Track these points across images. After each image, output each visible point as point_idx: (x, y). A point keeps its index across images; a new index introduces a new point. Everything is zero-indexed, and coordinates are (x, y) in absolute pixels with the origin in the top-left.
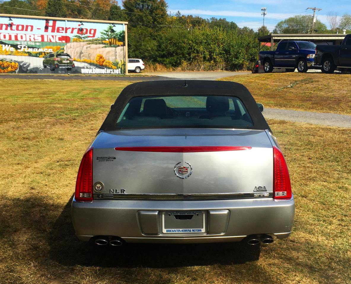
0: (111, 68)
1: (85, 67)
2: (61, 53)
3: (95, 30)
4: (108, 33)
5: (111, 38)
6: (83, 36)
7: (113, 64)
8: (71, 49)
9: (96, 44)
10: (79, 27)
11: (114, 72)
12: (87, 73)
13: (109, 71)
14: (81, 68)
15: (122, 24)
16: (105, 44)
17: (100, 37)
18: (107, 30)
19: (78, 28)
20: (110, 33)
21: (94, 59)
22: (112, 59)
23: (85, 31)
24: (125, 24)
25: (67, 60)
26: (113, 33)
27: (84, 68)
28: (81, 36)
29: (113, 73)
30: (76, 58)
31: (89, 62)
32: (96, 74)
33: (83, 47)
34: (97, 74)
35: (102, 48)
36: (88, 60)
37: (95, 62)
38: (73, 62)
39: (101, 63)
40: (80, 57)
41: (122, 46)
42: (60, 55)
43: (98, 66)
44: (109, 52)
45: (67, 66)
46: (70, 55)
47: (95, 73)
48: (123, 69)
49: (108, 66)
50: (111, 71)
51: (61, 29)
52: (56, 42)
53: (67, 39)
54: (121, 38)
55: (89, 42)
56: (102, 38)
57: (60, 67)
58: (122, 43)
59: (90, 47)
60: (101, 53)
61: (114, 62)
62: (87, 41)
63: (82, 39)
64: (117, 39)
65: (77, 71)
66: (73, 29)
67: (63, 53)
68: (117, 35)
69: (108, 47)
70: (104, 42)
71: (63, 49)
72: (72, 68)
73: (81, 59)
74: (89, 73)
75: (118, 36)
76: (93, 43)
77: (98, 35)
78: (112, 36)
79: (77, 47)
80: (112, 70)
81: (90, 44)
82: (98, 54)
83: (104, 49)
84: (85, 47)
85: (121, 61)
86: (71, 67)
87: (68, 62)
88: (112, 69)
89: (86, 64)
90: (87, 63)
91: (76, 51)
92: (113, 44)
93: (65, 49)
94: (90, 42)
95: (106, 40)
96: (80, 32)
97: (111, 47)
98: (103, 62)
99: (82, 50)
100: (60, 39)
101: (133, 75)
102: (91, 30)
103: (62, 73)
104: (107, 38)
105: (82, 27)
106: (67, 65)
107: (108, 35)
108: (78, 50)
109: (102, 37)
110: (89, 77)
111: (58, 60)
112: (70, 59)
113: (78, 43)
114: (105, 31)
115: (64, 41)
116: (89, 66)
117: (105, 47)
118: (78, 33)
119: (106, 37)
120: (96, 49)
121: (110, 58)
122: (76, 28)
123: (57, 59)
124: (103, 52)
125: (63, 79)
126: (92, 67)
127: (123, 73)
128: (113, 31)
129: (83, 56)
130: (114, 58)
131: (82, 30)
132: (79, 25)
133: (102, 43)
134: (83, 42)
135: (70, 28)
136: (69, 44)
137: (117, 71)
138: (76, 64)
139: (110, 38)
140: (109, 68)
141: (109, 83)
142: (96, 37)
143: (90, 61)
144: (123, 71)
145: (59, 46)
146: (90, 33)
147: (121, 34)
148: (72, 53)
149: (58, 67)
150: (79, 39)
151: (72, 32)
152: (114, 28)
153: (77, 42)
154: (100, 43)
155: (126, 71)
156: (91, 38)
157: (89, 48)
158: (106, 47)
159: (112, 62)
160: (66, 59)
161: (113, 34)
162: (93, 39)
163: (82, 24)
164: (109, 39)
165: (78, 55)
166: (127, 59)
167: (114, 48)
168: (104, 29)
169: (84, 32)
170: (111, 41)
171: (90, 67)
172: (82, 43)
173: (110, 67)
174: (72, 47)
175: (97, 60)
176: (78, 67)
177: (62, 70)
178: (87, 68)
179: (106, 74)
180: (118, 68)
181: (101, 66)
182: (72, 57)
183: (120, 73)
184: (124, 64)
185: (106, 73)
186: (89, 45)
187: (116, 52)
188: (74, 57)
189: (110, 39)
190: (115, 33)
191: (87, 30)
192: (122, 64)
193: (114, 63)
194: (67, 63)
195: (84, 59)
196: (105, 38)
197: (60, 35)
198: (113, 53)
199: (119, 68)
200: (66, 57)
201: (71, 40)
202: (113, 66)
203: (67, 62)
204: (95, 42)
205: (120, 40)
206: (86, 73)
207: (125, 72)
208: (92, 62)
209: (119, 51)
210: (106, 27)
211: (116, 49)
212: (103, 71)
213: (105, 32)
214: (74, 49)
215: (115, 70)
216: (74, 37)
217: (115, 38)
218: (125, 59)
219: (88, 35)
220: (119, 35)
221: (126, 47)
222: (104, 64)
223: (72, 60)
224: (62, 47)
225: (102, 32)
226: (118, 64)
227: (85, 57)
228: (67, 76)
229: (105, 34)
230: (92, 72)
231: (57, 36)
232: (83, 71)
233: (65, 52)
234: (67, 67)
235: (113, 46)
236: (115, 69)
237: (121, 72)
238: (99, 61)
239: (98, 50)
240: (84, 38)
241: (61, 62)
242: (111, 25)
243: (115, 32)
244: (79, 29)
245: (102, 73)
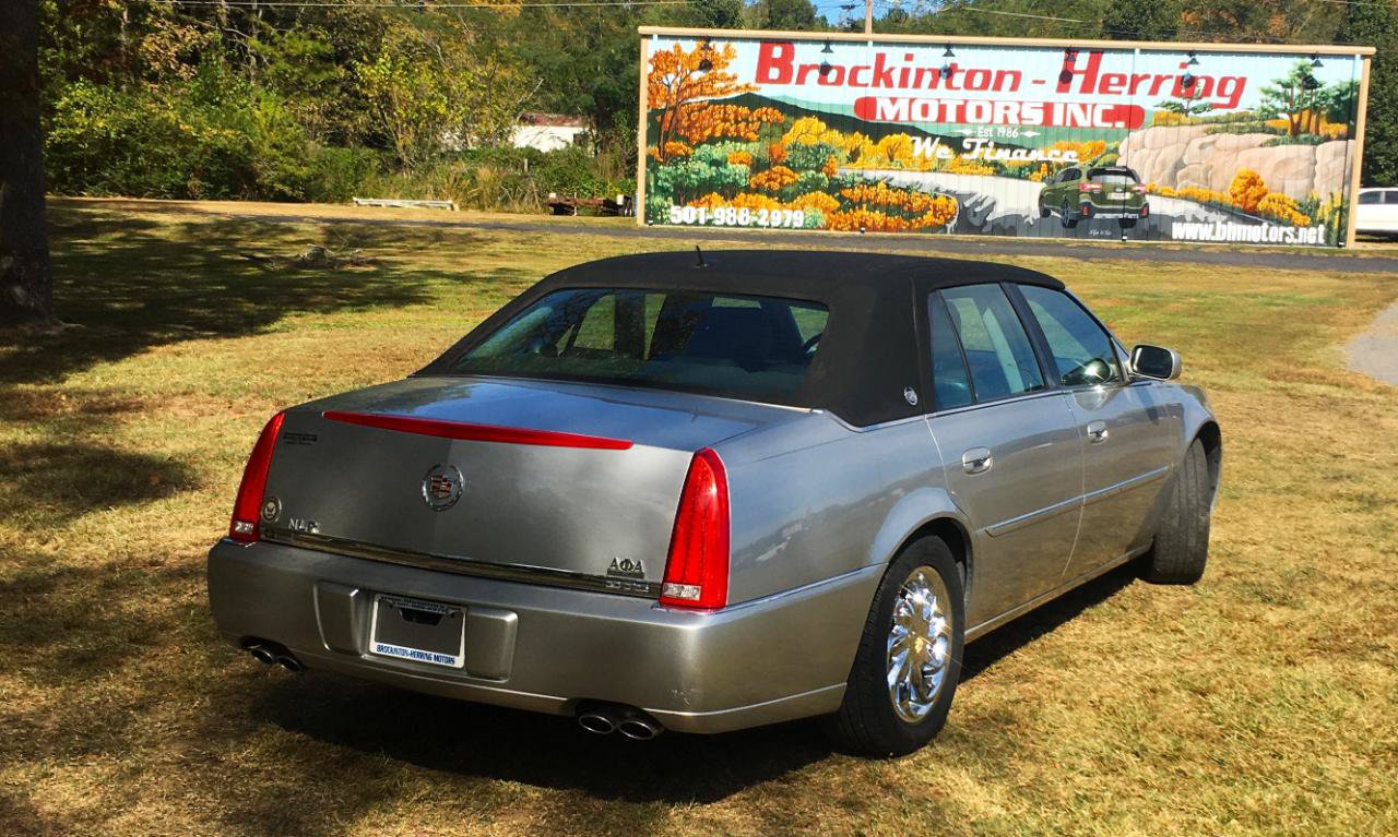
0: (1289, 223)
1: (1189, 218)
2: (1104, 165)
3: (1241, 83)
4: (1289, 90)
5: (1300, 111)
6: (1194, 103)
7: (1298, 208)
8: (1143, 152)
9: (1240, 132)
10: (1183, 72)
11: (1296, 236)
12: (1190, 240)
13: (1276, 233)
14: (1173, 219)
15: (1351, 56)
16: (1273, 131)
17: (1257, 105)
18: (1286, 78)
19: (1178, 78)
20: (1297, 91)
21: (1225, 187)
22: (1294, 189)
23: (1202, 84)
24: (1364, 57)
25: (1126, 189)
26: (1309, 91)
27: (1182, 219)
28: (1184, 102)
29: (1296, 241)
30: (1157, 184)
31: (1205, 199)
32: (1225, 241)
33: (1188, 144)
34: (1231, 242)
35: (1261, 146)
36: (1204, 192)
37: (1228, 200)
38: (1148, 197)
39: (1251, 204)
40: (1173, 179)
41: (1340, 138)
42: (1102, 172)
43: (1236, 215)
44: (1286, 162)
45: (1124, 211)
46: (1137, 171)
47: (1222, 239)
48: (1336, 226)
49: (1278, 213)
50: (1285, 234)
51: (1114, 80)
52: (1093, 126)
53: (1132, 117)
54: (1342, 109)
55: (1212, 126)
56: (1264, 110)
57: (1097, 216)
58: (1342, 128)
59: (1214, 142)
60: (1254, 166)
61: (1301, 197)
62: (1205, 122)
63: (1187, 116)
64: (1323, 113)
65: (1157, 229)
66: (1159, 80)
67: (1113, 164)
68: (1324, 99)
69: (1283, 144)
70: (1269, 123)
71: (1116, 151)
72: (1141, 217)
73: (1175, 189)
74: (1202, 238)
75: (1331, 101)
76: (1226, 130)
77: (1251, 101)
78: (1305, 101)
79: (1166, 145)
80: (1292, 229)
81: (1214, 132)
82: (1243, 169)
83: (1268, 150)
84: (1196, 143)
85: (1332, 197)
86: (1136, 216)
87: (1128, 196)
88: (1292, 225)
89: (1193, 207)
90: (1196, 201)
91: (1161, 157)
92: (1307, 131)
93: (1121, 151)
94: (1218, 126)
95: (1278, 118)
96: (1183, 91)
97: (1298, 142)
98: (1258, 199)
99: (1184, 154)
100: (1108, 116)
101: (1370, 252)
102: (1224, 82)
103: (1100, 237)
104: (1284, 111)
105: (1193, 70)
106: (1121, 207)
107: (1288, 99)
108: (1170, 154)
109: (1265, 105)
110: (1198, 254)
111: (1092, 189)
112: (1136, 188)
113: (1172, 129)
114: (1279, 83)
115: (1120, 124)
116: (1202, 213)
117: (1275, 143)
118: (1176, 92)
119: (1279, 104)
120: (1237, 150)
121: (1287, 182)
122: (1170, 77)
123: (1089, 186)
124: (1262, 160)
126: (1213, 216)
127: (1333, 240)
128: (1310, 83)
129: (1186, 176)
130: (1303, 183)
131: (1191, 82)
132: (1183, 66)
133: (1264, 130)
134: (1192, 124)
135: (1147, 77)
136: (1136, 135)
137: (1312, 236)
138: (1157, 206)
139: (1295, 108)
140: (1280, 222)
142: (1240, 109)
143: (1211, 195)
144: (1334, 236)
145: (1101, 141)
146: (1221, 93)
147: (1342, 94)
148: (1146, 166)
149: (1090, 216)
150: (1177, 115)
151: (1154, 91)
152: (1317, 74)
153: (1167, 125)
154: (1253, 130)
155: (1346, 233)
156: (1222, 112)
157: (1209, 149)
158: (1278, 145)
159: (1295, 202)
160: (1120, 186)
161: (1312, 95)
162: (1229, 114)
163: (1194, 62)
164: (1291, 113)
165: (1167, 171)
166: (1358, 190)
167: (1306, 149)
168: (1277, 77)
169: (1197, 89)
170: (1299, 123)
171: (1206, 218)
172: (1186, 130)
173: (1286, 216)
174: (1147, 143)
175: (1238, 189)
176: (1161, 217)
177: (1103, 224)
178: (1195, 220)
179: (1266, 243)
180: (1315, 224)
181: (1248, 214)
182: (1143, 182)
183: (1321, 241)
184: (1341, 209)
185: (1265, 239)
186: (1211, 138)
187: (1316, 163)
188: (1152, 180)
189: (1295, 112)
190: (1319, 89)
191: (1209, 81)
192: (1335, 206)
193: (1300, 205)
194: (1124, 202)
195: (1186, 187)
196: (1277, 110)
197: (1108, 102)
198: (1303, 165)
199: (1322, 222)
200: (1121, 180)
201: (1149, 119)
202: (1296, 215)
203: (1123, 198)
204: (1237, 124)
205: (1334, 117)
206: (1188, 238)
207: (1341, 237)
208: (1217, 197)
209: (1329, 158)
210: (1285, 68)
211: (1315, 149)
212: (1255, 233)
213: (1280, 89)
214: (1154, 153)
215: (1301, 230)
216: (1160, 109)
217: (1315, 109)
218: (1346, 188)
219: (1214, 98)
220: (1334, 98)
221: (1357, 146)
222: (1261, 206)
223: (1143, 189)
224: (1112, 145)
225: (1266, 88)
226: (1317, 206)
227: (1193, 180)
228: (1121, 246)
229: (1277, 95)
230: (1214, 233)
232: (1178, 231)
233: (1120, 163)
234: (1121, 216)
235: (1305, 139)
236: (1305, 226)
237: (1327, 237)
238: (1243, 195)
239: (1244, 155)
240: (1194, 109)
241: (1101, 197)
242: (1309, 61)
243: (1321, 86)
244: (1180, 80)
245: (1249, 240)
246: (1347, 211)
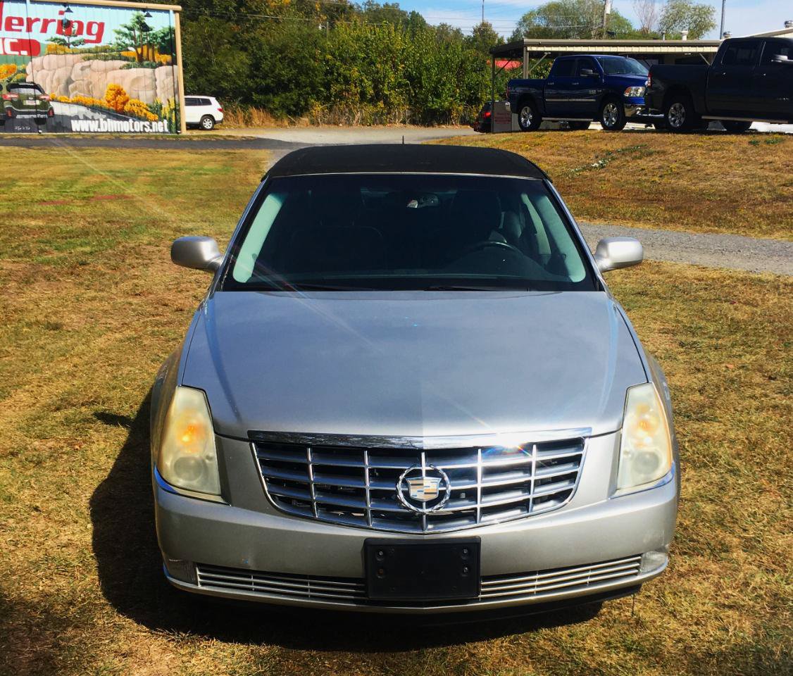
0: (145, 119)
1: (81, 117)
2: (18, 81)
3: (101, 26)
4: (133, 32)
5: (141, 46)
6: (72, 39)
7: (149, 109)
8: (43, 71)
9: (106, 59)
10: (61, 17)
11: (151, 128)
12: (85, 132)
13: (139, 126)
14: (70, 118)
15: (167, 11)
16: (126, 59)
17: (114, 41)
18: (130, 24)
19: (59, 21)
20: (137, 33)
21: (102, 96)
22: (145, 97)
23: (76, 26)
24: (175, 12)
25: (36, 98)
26: (145, 33)
27: (77, 118)
28: (66, 38)
29: (151, 131)
30: (56, 94)
31: (90, 104)
32: (107, 132)
33: (73, 66)
34: (111, 132)
35: (121, 68)
36: (88, 100)
37: (105, 104)
38: (51, 103)
39: (120, 107)
40: (66, 90)
41: (168, 64)
42: (16, 86)
43: (112, 115)
44: (137, 80)
45: (36, 113)
46: (41, 85)
47: (105, 131)
48: (174, 121)
49: (138, 113)
50: (144, 126)
51: (15, 22)
52: (5, 53)
53: (32, 48)
54: (167, 45)
55: (87, 54)
56: (119, 45)
57: (19, 117)
58: (168, 58)
59: (90, 66)
60: (118, 82)
61: (150, 103)
62: (82, 52)
63: (69, 47)
64: (156, 47)
65: (62, 124)
66: (46, 22)
67: (24, 80)
68: (154, 38)
69: (134, 67)
70: (123, 53)
71: (24, 71)
72: (49, 117)
73: (69, 97)
74: (92, 130)
75: (159, 40)
76: (96, 58)
77: (109, 39)
78: (143, 39)
79: (59, 67)
80: (148, 123)
81: (89, 59)
82: (111, 84)
83: (125, 71)
84: (78, 66)
85: (169, 102)
86: (46, 116)
87: (38, 102)
88: (147, 120)
89: (83, 110)
90: (84, 105)
91: (56, 76)
92: (148, 59)
93: (28, 71)
94: (91, 55)
95: (128, 50)
96: (64, 31)
97: (143, 66)
98: (124, 103)
99: (71, 74)
100: (14, 46)
101: (198, 136)
102: (90, 25)
103: (23, 131)
104: (132, 45)
105: (68, 16)
106: (34, 110)
107: (133, 38)
108: (61, 73)
109: (119, 42)
110: (92, 141)
111: (11, 98)
112: (43, 97)
113: (60, 56)
114: (126, 27)
115: (24, 53)
116: (89, 114)
117: (129, 67)
118: (59, 32)
119: (128, 41)
120: (106, 71)
121: (140, 93)
122: (54, 21)
123: (9, 96)
124: (123, 78)
125: (28, 146)
126: (97, 115)
127: (174, 130)
128: (145, 28)
129: (75, 88)
130: (150, 93)
131: (68, 24)
132: (61, 13)
133: (121, 58)
134: (73, 54)
135: (37, 20)
136: (37, 60)
137: (160, 127)
138: (59, 109)
139: (138, 44)
140: (140, 119)
141: (142, 156)
142: (104, 43)
143: (93, 101)
144: (174, 127)
145: (12, 65)
146: (89, 32)
147: (166, 35)
148: (47, 81)
149: (13, 117)
150: (62, 47)
151: (44, 30)
152: (148, 21)
153: (57, 54)
154: (114, 58)
155: (180, 125)
156: (92, 46)
157: (87, 70)
158: (131, 68)
159: (147, 105)
160: (31, 96)
161: (147, 35)
162: (97, 47)
163: (69, 10)
164: (136, 47)
165: (62, 85)
166: (183, 97)
167: (149, 71)
168: (123, 23)
169: (73, 29)
170: (142, 53)
171: (93, 117)
172: (70, 57)
173: (143, 115)
174: (45, 67)
175: (110, 97)
176: (63, 116)
177: (23, 123)
178: (86, 118)
179: (133, 132)
180: (161, 119)
181: (119, 113)
182: (47, 92)
183: (167, 130)
184: (175, 109)
185: (132, 130)
186: (87, 63)
187: (156, 80)
188: (52, 92)
189: (139, 46)
190: (151, 32)
191: (80, 24)
192: (172, 107)
193: (150, 107)
194: (36, 107)
195: (76, 96)
196: (127, 45)
197: (14, 36)
198: (149, 82)
199: (165, 118)
200: (31, 91)
201: (43, 49)
202: (149, 114)
203: (34, 104)
204: (103, 54)
205: (163, 51)
206: (82, 130)
207: (178, 128)
208: (97, 102)
209: (163, 76)
210: (128, 17)
211: (154, 71)
212: (125, 126)
213: (127, 31)
214: (52, 72)
215: (154, 123)
216: (50, 43)
217: (150, 45)
218: (177, 96)
219: (85, 36)
220: (161, 38)
221: (179, 68)
222: (127, 108)
223: (47, 97)
224: (21, 67)
225: (118, 30)
226: (161, 108)
227: (80, 91)
228: (38, 137)
229: (126, 35)
230: (99, 127)
231: (6, 40)
232: (76, 125)
233: (29, 79)
234: (35, 116)
235: (147, 64)
236: (155, 121)
237: (170, 127)
238: (114, 101)
239: (110, 74)
240: (73, 43)
241: (19, 104)
242: (141, 13)
243: (152, 30)
244: (61, 23)
245: (122, 130)
246: (179, 110)
